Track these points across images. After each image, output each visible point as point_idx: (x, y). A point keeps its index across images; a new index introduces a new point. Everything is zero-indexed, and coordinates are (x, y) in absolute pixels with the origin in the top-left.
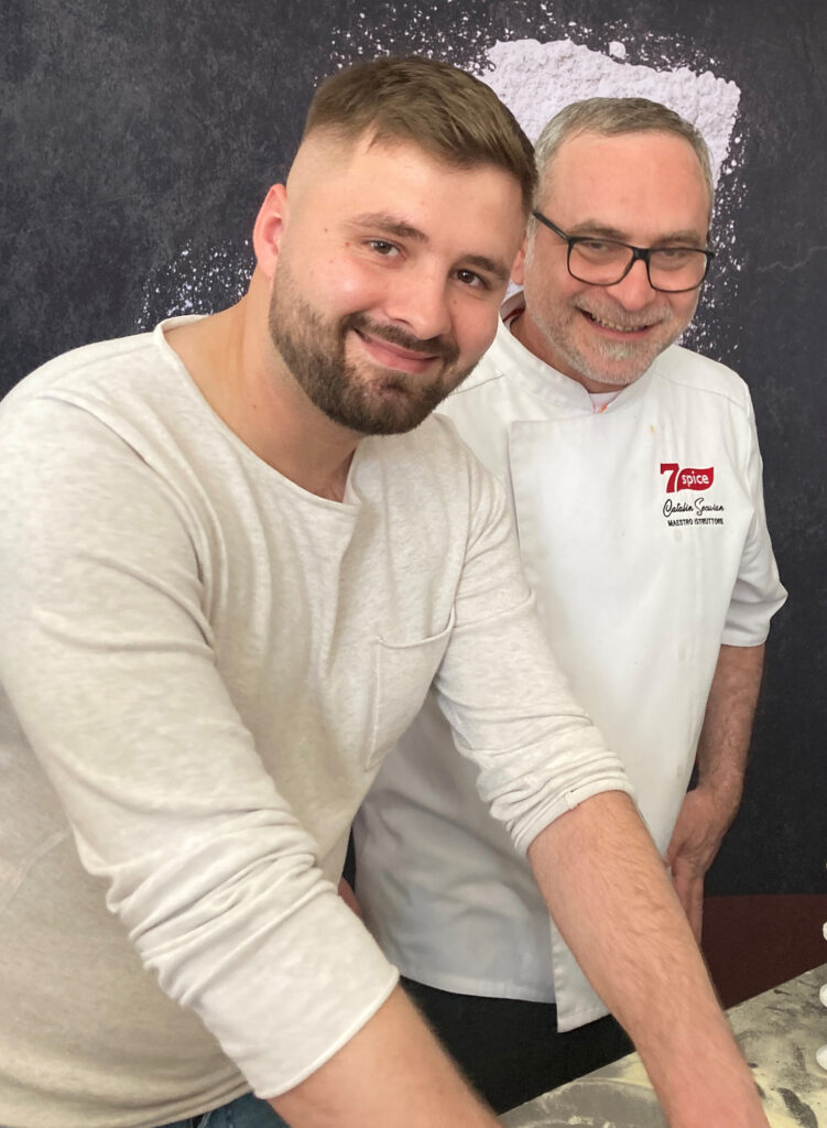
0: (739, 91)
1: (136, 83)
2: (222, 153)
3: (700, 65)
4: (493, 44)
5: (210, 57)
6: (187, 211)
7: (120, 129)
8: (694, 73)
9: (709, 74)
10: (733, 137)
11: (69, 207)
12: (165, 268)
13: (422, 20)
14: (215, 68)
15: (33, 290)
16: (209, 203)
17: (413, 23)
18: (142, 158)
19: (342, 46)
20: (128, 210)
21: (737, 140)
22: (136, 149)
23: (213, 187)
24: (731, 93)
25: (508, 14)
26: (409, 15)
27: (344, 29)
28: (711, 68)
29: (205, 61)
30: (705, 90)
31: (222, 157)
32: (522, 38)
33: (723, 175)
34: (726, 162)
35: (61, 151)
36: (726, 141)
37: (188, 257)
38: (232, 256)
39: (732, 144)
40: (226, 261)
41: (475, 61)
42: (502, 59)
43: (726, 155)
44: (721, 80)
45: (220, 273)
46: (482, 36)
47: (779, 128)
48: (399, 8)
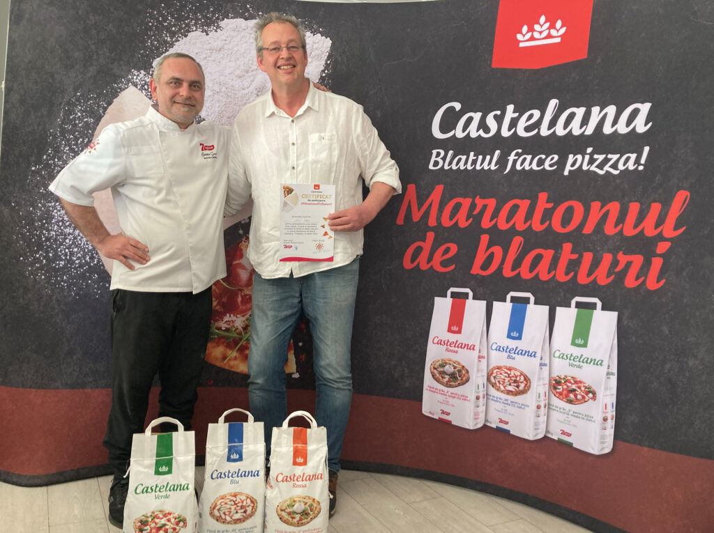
0: (331, 42)
1: (61, 26)
2: (95, 55)
3: (315, 31)
4: (223, 19)
5: (91, 17)
6: (80, 77)
7: (54, 44)
8: (312, 34)
9: (319, 35)
10: (326, 61)
11: (33, 74)
12: (70, 100)
13: (191, 9)
14: (93, 21)
15: (18, 105)
16: (89, 75)
17: (187, 10)
18: (62, 55)
19: (152, 16)
20: (56, 76)
21: (329, 62)
22: (60, 52)
23: (91, 69)
24: (328, 42)
25: (231, 8)
26: (185, 6)
27: (153, 9)
28: (320, 32)
29: (88, 18)
30: (317, 41)
31: (95, 57)
32: (237, 18)
33: (321, 76)
34: (323, 71)
35: (31, 52)
36: (324, 62)
37: (80, 96)
38: (98, 96)
39: (326, 63)
40: (95, 99)
41: (214, 26)
42: (227, 26)
43: (323, 68)
44: (324, 37)
45: (93, 103)
46: (218, 17)
47: (347, 57)
48: (181, 3)
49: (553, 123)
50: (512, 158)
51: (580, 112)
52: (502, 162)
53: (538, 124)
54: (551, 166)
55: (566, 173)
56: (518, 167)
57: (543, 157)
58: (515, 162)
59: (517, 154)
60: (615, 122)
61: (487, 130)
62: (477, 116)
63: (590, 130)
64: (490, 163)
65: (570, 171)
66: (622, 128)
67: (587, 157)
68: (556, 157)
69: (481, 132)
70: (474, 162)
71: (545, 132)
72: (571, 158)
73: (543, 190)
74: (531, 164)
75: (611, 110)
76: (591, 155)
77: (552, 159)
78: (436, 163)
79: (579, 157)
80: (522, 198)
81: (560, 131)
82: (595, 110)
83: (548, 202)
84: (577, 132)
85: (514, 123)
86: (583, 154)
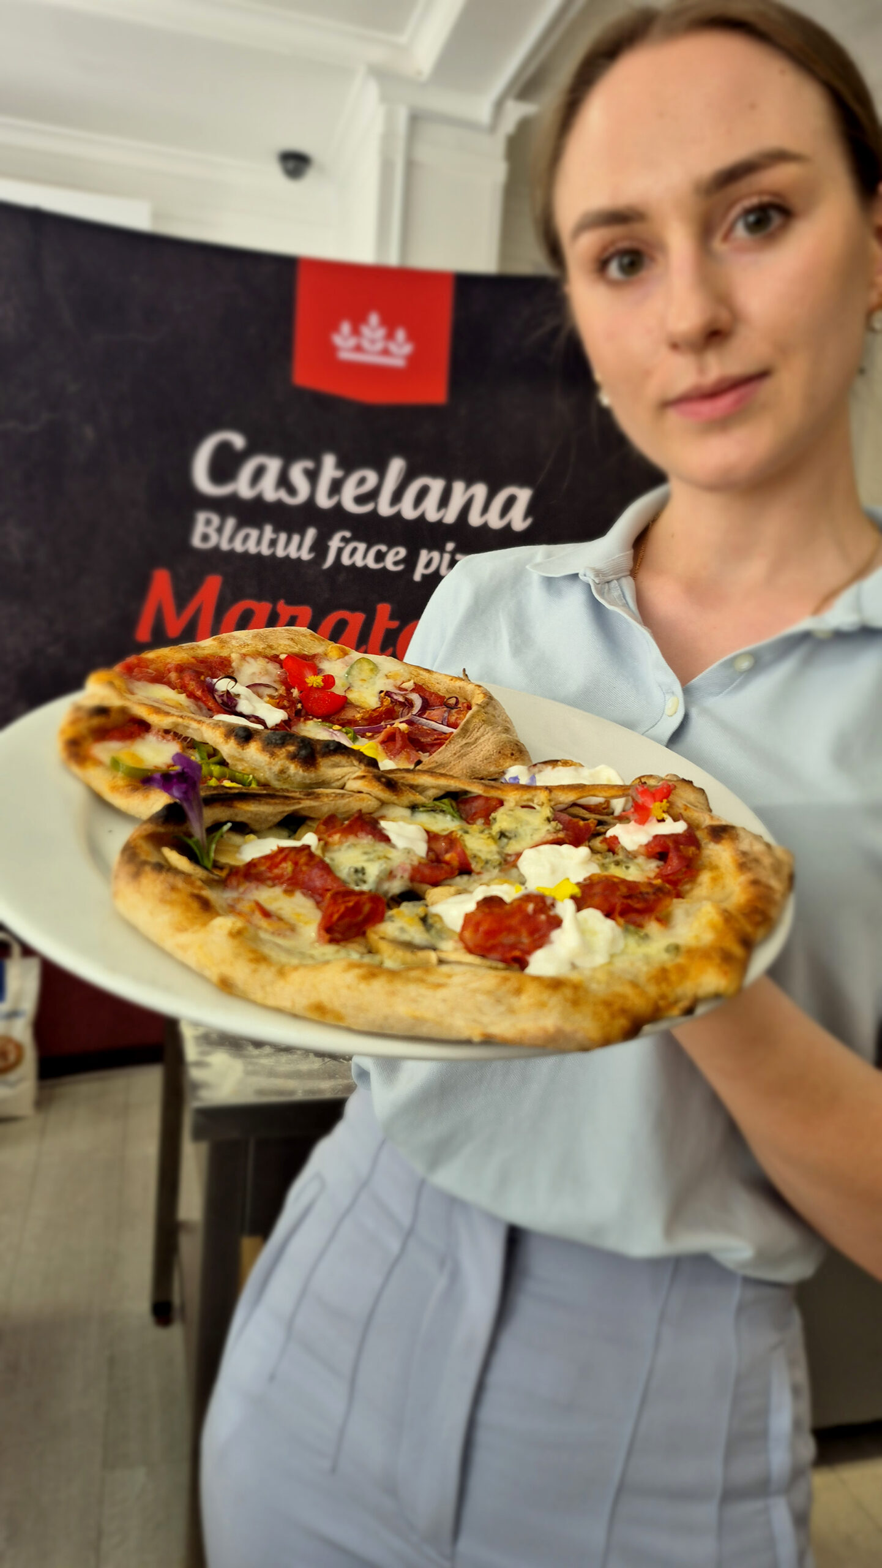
49: (397, 497)
50: (335, 543)
51: (437, 486)
52: (320, 548)
53: (372, 496)
54: (396, 563)
55: (417, 577)
56: (346, 560)
57: (384, 548)
58: (340, 551)
59: (344, 540)
60: (485, 509)
61: (292, 491)
62: (274, 465)
63: (450, 516)
64: (300, 547)
65: (424, 576)
66: (495, 521)
67: (447, 557)
68: (402, 552)
69: (283, 495)
70: (273, 543)
71: (385, 509)
72: (424, 556)
73: (383, 600)
74: (365, 556)
75: (480, 491)
76: (453, 553)
77: (397, 553)
78: (205, 538)
79: (436, 555)
80: (353, 608)
81: (408, 512)
82: (458, 487)
83: (392, 617)
84: (432, 516)
85: (336, 487)
86: (442, 550)
